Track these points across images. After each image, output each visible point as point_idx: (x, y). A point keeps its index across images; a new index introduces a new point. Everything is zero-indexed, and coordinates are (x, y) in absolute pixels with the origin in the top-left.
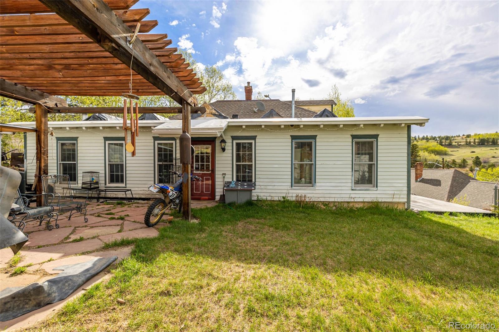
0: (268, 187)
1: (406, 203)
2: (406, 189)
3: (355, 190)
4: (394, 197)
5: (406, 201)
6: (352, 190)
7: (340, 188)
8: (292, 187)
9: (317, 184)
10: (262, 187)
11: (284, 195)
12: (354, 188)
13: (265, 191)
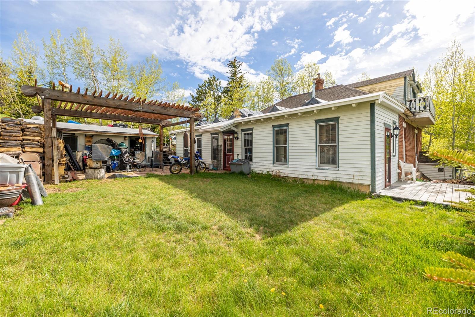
0: (260, 164)
1: (370, 186)
2: (370, 170)
3: (319, 169)
4: (354, 178)
5: (370, 183)
6: (316, 169)
7: (306, 167)
8: (273, 164)
9: (290, 163)
10: (257, 164)
11: (268, 170)
12: (318, 167)
13: (258, 166)
